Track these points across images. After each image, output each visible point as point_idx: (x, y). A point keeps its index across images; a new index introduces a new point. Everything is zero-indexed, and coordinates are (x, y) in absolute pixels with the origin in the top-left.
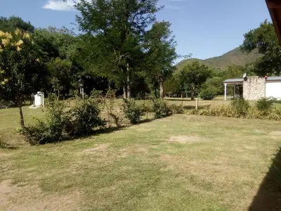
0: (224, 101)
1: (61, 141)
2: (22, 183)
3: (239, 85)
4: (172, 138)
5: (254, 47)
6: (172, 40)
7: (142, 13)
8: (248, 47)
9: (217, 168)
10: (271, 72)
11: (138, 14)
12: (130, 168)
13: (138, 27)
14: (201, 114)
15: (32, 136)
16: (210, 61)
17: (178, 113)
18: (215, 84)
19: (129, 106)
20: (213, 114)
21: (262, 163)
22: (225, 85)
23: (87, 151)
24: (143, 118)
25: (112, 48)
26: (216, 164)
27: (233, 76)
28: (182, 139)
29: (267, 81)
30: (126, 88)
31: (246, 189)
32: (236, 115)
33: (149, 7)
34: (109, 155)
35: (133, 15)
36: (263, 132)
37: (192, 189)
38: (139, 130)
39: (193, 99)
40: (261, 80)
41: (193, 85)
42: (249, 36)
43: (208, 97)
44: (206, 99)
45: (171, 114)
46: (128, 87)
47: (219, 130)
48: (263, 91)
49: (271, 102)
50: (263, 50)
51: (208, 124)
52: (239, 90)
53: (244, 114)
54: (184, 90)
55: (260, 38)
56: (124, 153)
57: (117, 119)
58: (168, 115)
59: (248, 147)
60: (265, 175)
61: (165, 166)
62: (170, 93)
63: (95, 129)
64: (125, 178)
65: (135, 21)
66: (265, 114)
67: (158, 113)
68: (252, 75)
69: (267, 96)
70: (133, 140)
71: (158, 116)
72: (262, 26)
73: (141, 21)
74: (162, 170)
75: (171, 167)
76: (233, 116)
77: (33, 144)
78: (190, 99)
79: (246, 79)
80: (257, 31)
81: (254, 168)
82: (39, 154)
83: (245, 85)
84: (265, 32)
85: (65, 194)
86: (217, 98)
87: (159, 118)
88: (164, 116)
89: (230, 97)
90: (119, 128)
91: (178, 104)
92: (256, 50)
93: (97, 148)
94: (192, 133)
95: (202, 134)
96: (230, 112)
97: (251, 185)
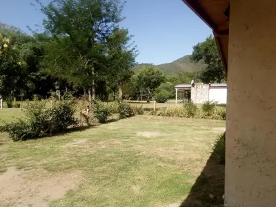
0: (175, 105)
1: (40, 137)
2: (27, 168)
3: (188, 90)
4: (139, 134)
5: (201, 58)
6: (134, 49)
7: (106, 21)
8: (196, 57)
9: (177, 152)
10: (214, 80)
11: (103, 22)
12: (113, 154)
13: (103, 34)
14: (159, 115)
15: (15, 133)
16: (162, 66)
17: (139, 114)
18: (167, 89)
19: (98, 107)
20: (169, 115)
21: (207, 148)
22: (177, 90)
23: (70, 145)
24: (110, 118)
25: (77, 53)
26: (176, 150)
27: (183, 82)
28: (147, 134)
29: (210, 87)
30: (91, 91)
31: (197, 163)
32: (187, 115)
33: (113, 17)
34: (91, 147)
35: (98, 23)
36: (207, 128)
37: (162, 165)
38: (109, 128)
39: (148, 102)
40: (206, 87)
41: (149, 89)
42: (197, 48)
43: (161, 100)
44: (160, 102)
45: (134, 115)
46: (93, 90)
47: (175, 127)
48: (207, 96)
49: (213, 105)
50: (208, 61)
51: (165, 123)
52: (188, 94)
53: (192, 115)
54: (139, 93)
55: (206, 50)
56: (103, 145)
57: (87, 119)
58: (130, 116)
59: (197, 139)
60: (210, 155)
61: (139, 153)
62: (127, 96)
63: (69, 127)
64: (111, 161)
65: (100, 28)
66: (209, 115)
67: (122, 114)
68: (198, 82)
69: (210, 100)
70: (106, 136)
71: (123, 116)
72: (207, 40)
73: (105, 29)
74: (137, 155)
75: (144, 153)
76: (184, 116)
77: (15, 140)
78: (146, 102)
79: (193, 85)
80: (204, 44)
81: (202, 151)
82: (26, 147)
83: (193, 90)
84: (210, 46)
85: (69, 173)
86: (169, 101)
87: (123, 118)
88: (127, 116)
89: (180, 101)
90: (90, 126)
91: (138, 106)
92: (202, 61)
93: (79, 143)
94: (155, 130)
95: (163, 131)
96: (182, 113)
97: (201, 160)
